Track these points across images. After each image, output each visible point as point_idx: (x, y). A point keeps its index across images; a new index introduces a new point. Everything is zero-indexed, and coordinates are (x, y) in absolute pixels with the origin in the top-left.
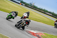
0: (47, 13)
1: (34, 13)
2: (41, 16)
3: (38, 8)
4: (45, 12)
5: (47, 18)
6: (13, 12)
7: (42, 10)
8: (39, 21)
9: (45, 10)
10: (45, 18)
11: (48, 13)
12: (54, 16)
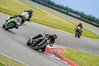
0: (71, 14)
1: (49, 13)
2: (61, 19)
3: (55, 6)
4: (68, 12)
5: (71, 22)
6: (16, 17)
7: (62, 7)
8: (58, 27)
9: (68, 9)
10: (67, 22)
11: (73, 14)
12: (84, 18)
